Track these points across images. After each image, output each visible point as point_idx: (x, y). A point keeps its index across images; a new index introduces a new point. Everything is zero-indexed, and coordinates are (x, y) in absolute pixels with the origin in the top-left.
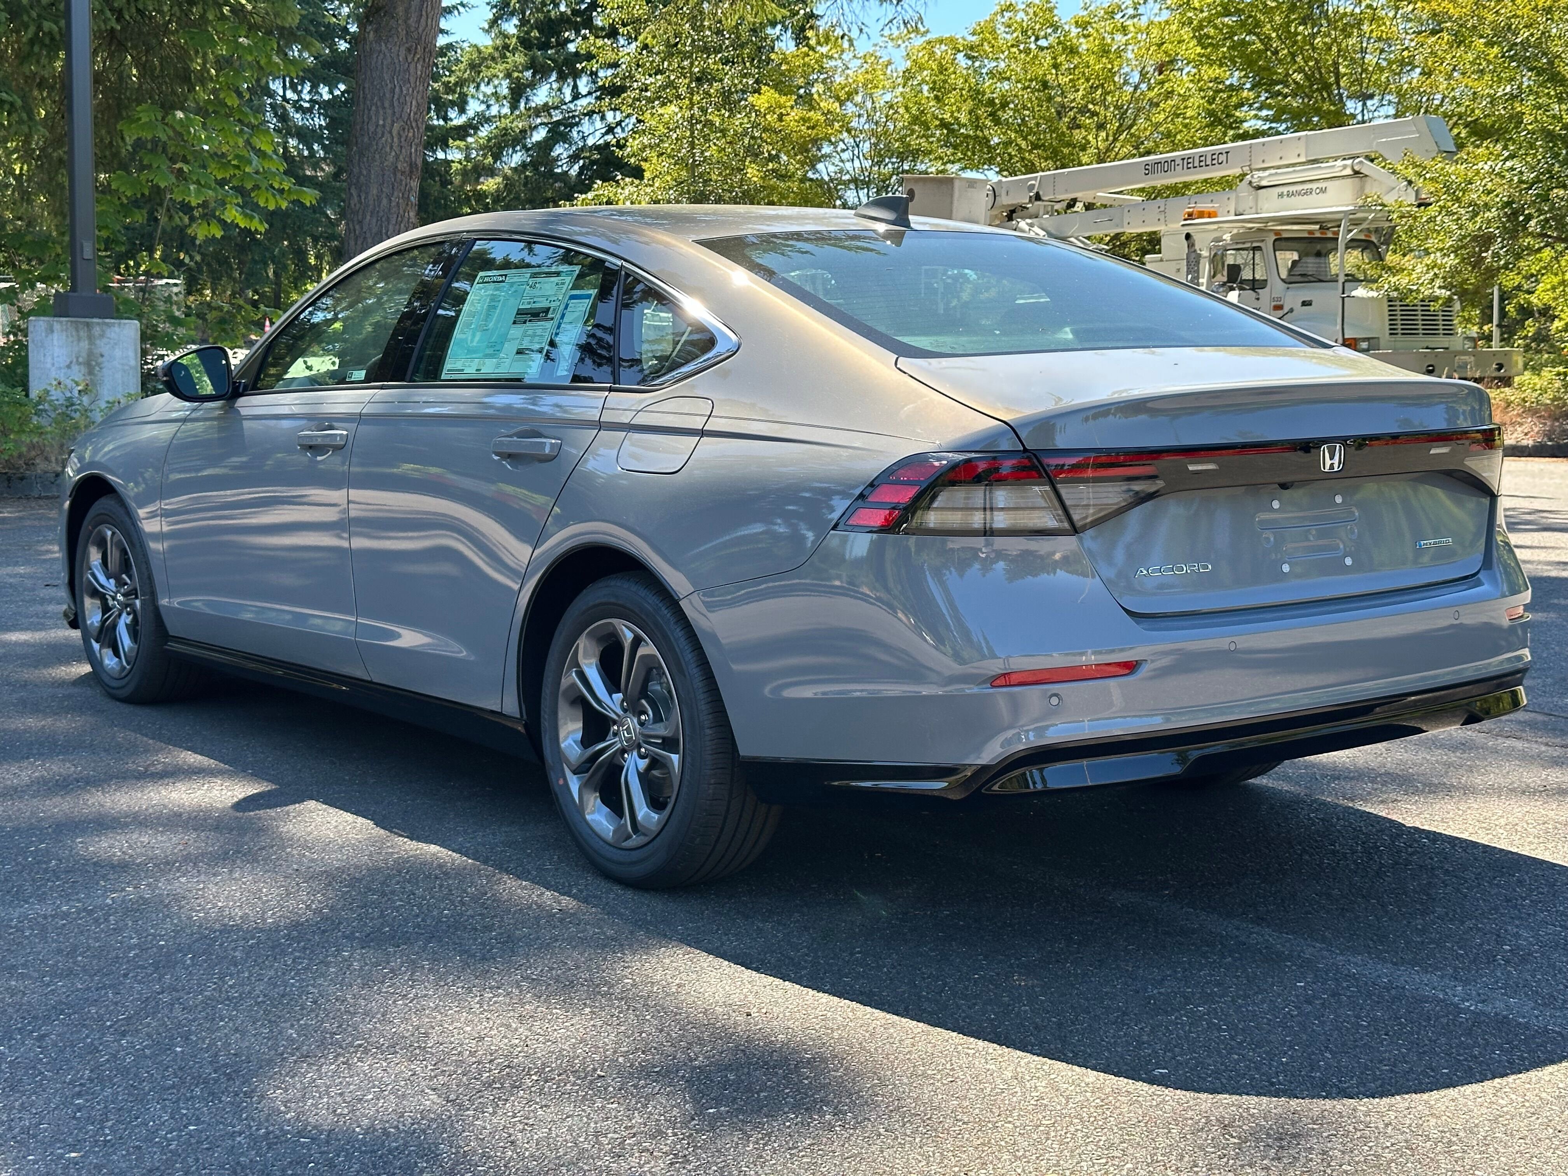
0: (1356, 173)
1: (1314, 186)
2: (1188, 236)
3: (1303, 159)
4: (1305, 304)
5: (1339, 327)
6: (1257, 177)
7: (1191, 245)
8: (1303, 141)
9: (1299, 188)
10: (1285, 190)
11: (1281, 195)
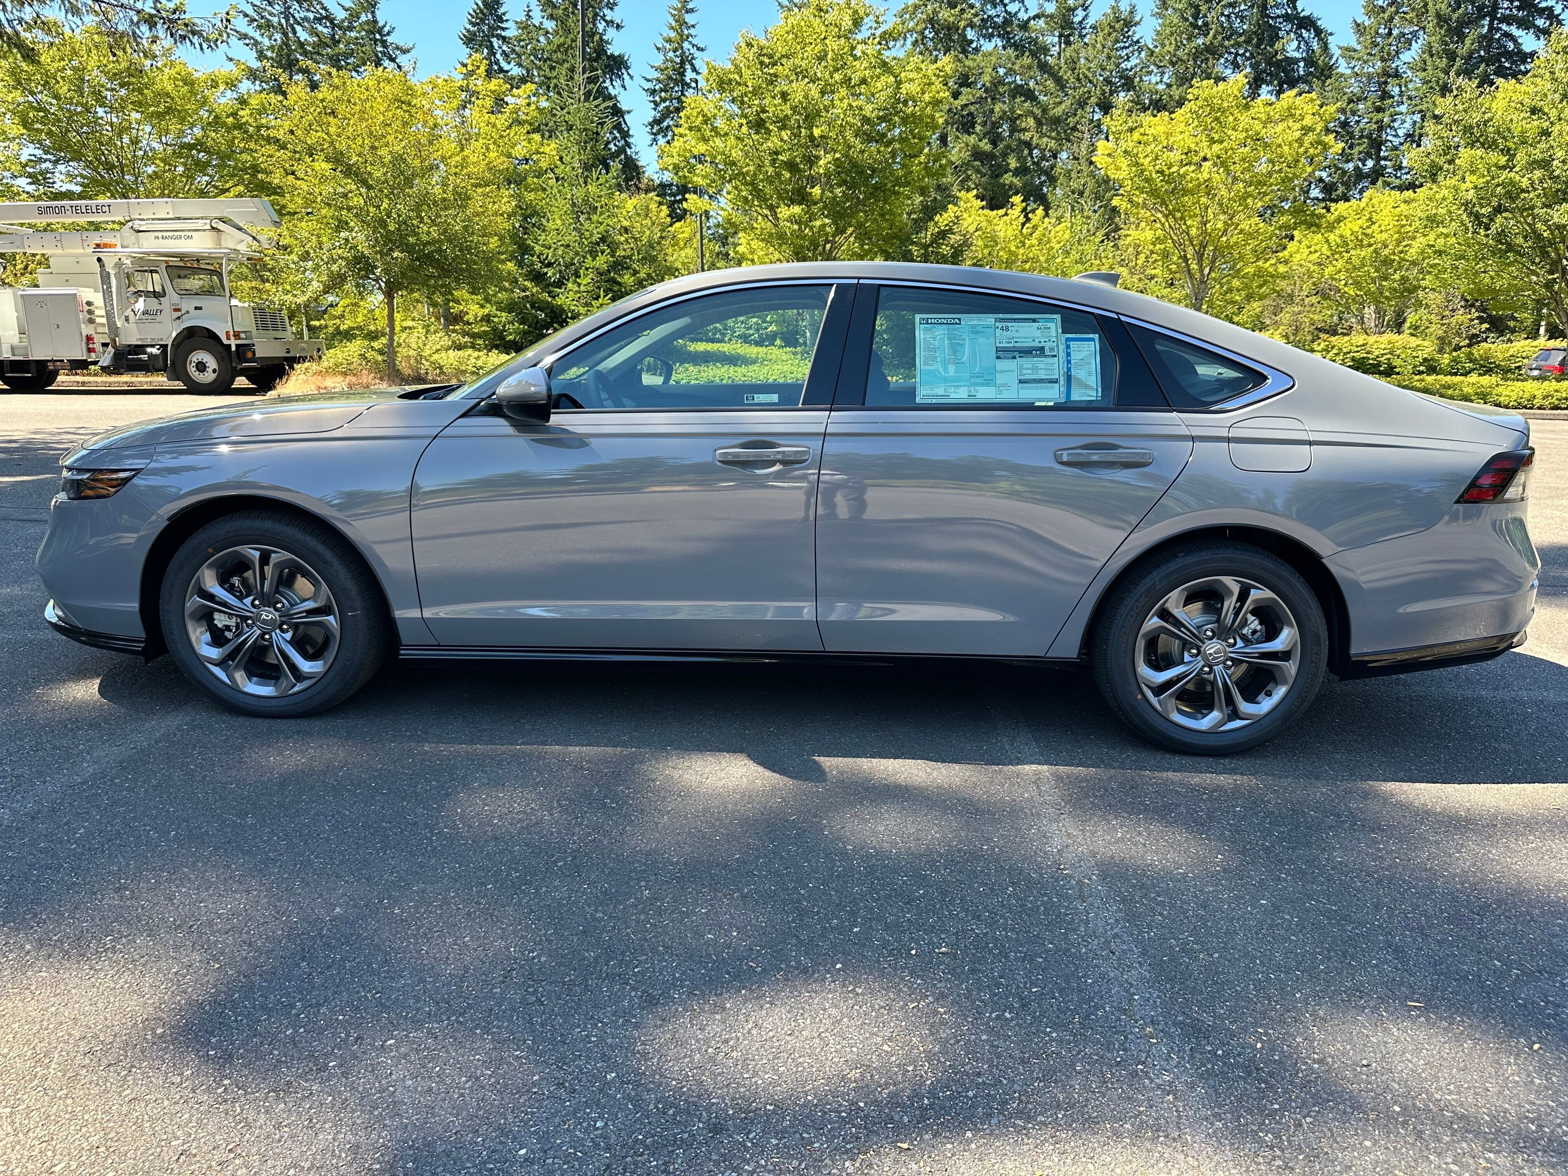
0: (213, 228)
1: (182, 234)
2: (99, 260)
3: (171, 216)
4: (196, 308)
5: (230, 324)
6: (137, 225)
7: (102, 266)
8: (169, 204)
9: (171, 234)
10: (160, 234)
11: (157, 238)
